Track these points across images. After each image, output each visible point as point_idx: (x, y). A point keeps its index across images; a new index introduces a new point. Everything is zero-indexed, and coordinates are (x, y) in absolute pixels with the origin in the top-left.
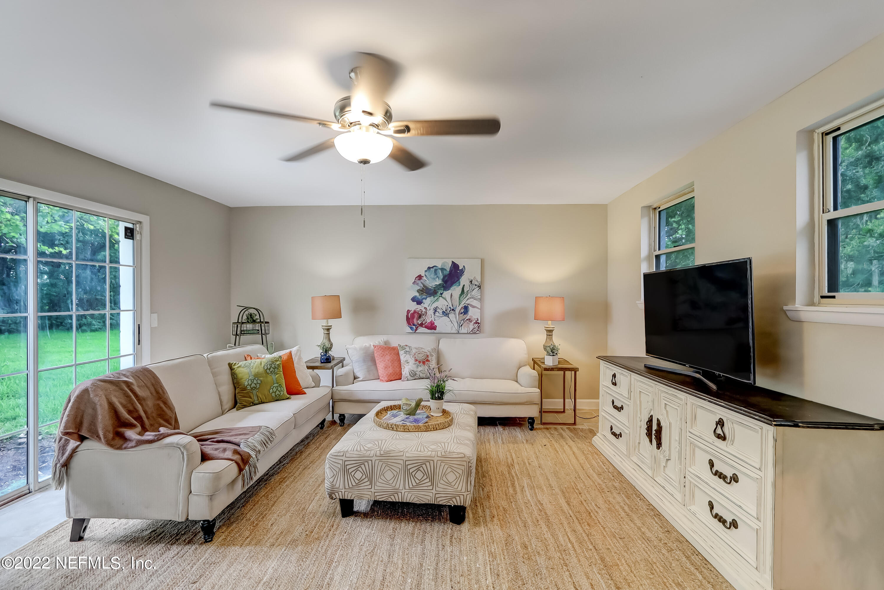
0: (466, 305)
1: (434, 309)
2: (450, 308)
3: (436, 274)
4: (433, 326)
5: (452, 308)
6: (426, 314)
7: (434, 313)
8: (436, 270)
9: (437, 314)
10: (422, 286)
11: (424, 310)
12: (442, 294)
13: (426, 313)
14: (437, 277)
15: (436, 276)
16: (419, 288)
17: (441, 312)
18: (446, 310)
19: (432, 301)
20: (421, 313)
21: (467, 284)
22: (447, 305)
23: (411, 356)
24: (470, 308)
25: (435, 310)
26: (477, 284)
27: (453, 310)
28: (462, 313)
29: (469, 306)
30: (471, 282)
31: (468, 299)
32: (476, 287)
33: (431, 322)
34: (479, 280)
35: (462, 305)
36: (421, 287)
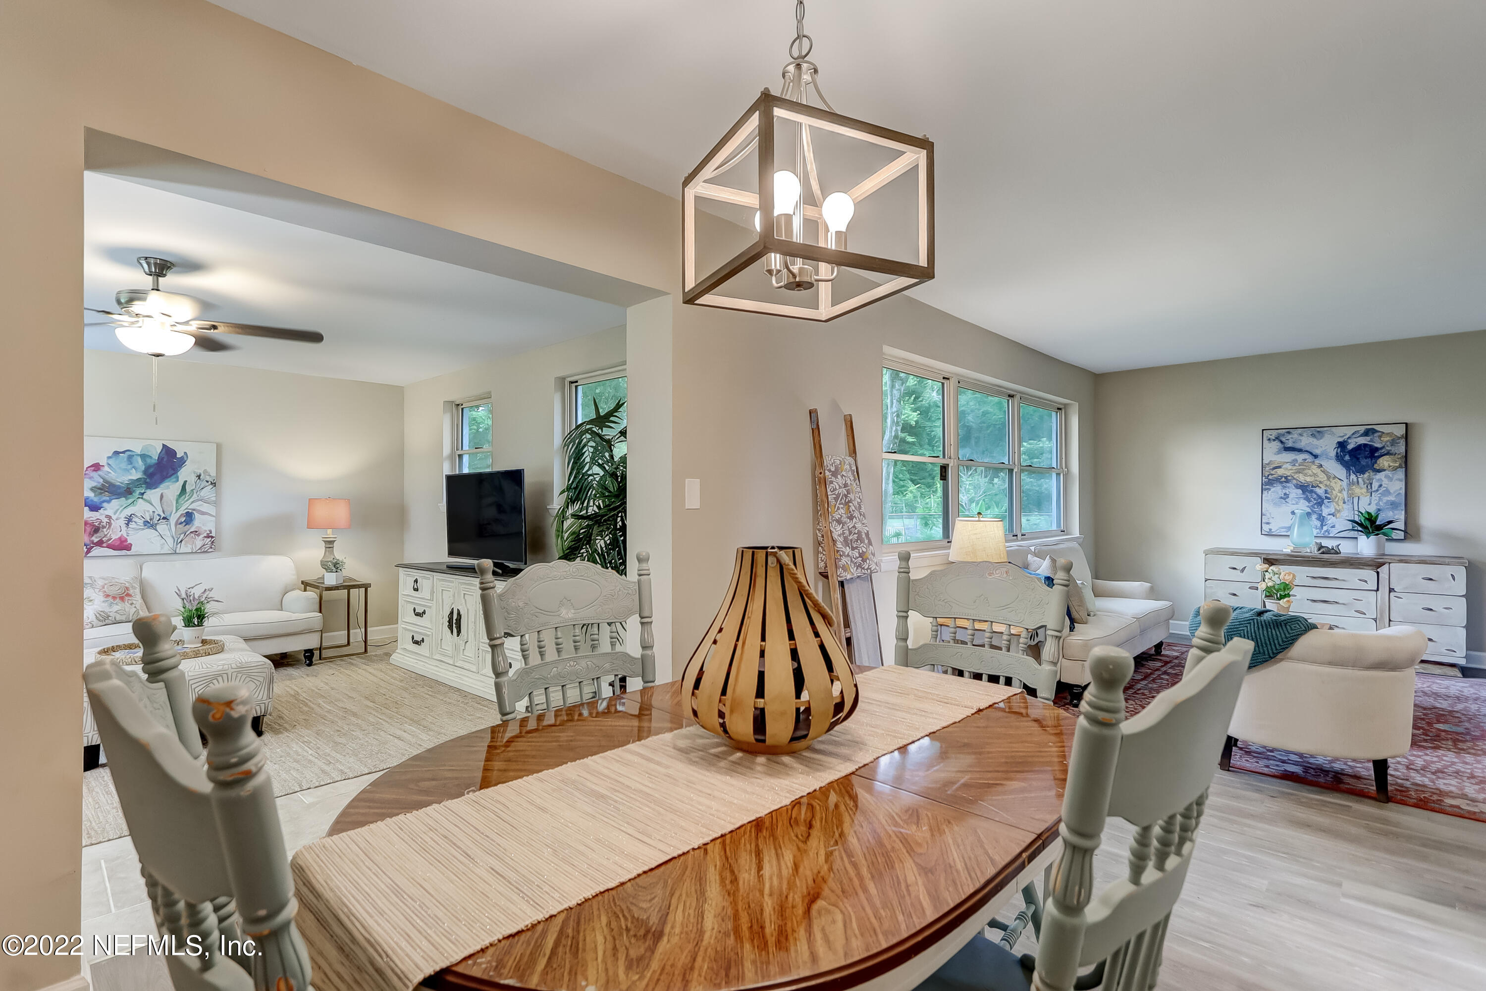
0: (190, 511)
1: (126, 518)
2: (159, 515)
3: (131, 464)
4: (125, 544)
5: (163, 515)
6: (110, 526)
7: (127, 524)
8: (130, 458)
9: (133, 525)
10: (101, 481)
11: (105, 520)
12: (143, 494)
13: (110, 524)
14: (134, 467)
15: (130, 467)
16: (94, 484)
17: (141, 522)
18: (151, 520)
19: (122, 506)
20: (99, 524)
21: (192, 479)
22: (154, 512)
23: (97, 590)
24: (196, 514)
25: (129, 520)
26: (208, 478)
27: (164, 518)
28: (181, 523)
29: (194, 512)
30: (199, 477)
31: (192, 502)
32: (207, 484)
33: (120, 538)
34: (213, 473)
35: (182, 510)
36: (99, 482)
